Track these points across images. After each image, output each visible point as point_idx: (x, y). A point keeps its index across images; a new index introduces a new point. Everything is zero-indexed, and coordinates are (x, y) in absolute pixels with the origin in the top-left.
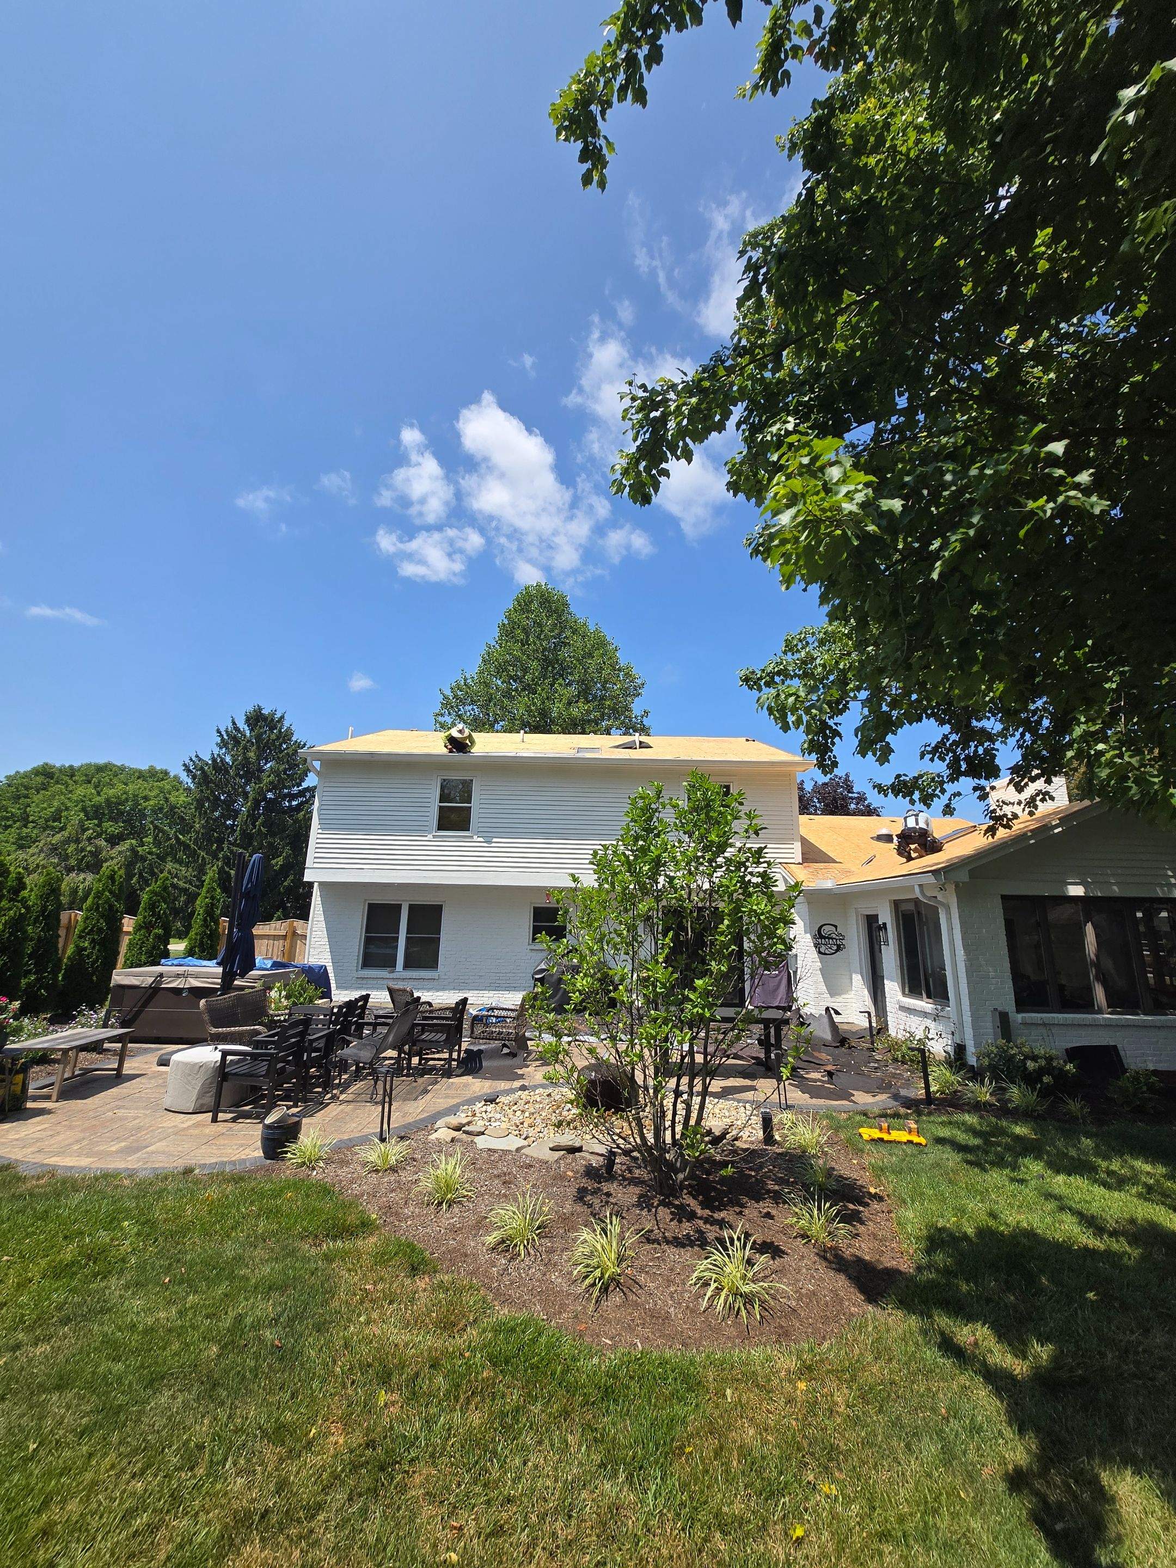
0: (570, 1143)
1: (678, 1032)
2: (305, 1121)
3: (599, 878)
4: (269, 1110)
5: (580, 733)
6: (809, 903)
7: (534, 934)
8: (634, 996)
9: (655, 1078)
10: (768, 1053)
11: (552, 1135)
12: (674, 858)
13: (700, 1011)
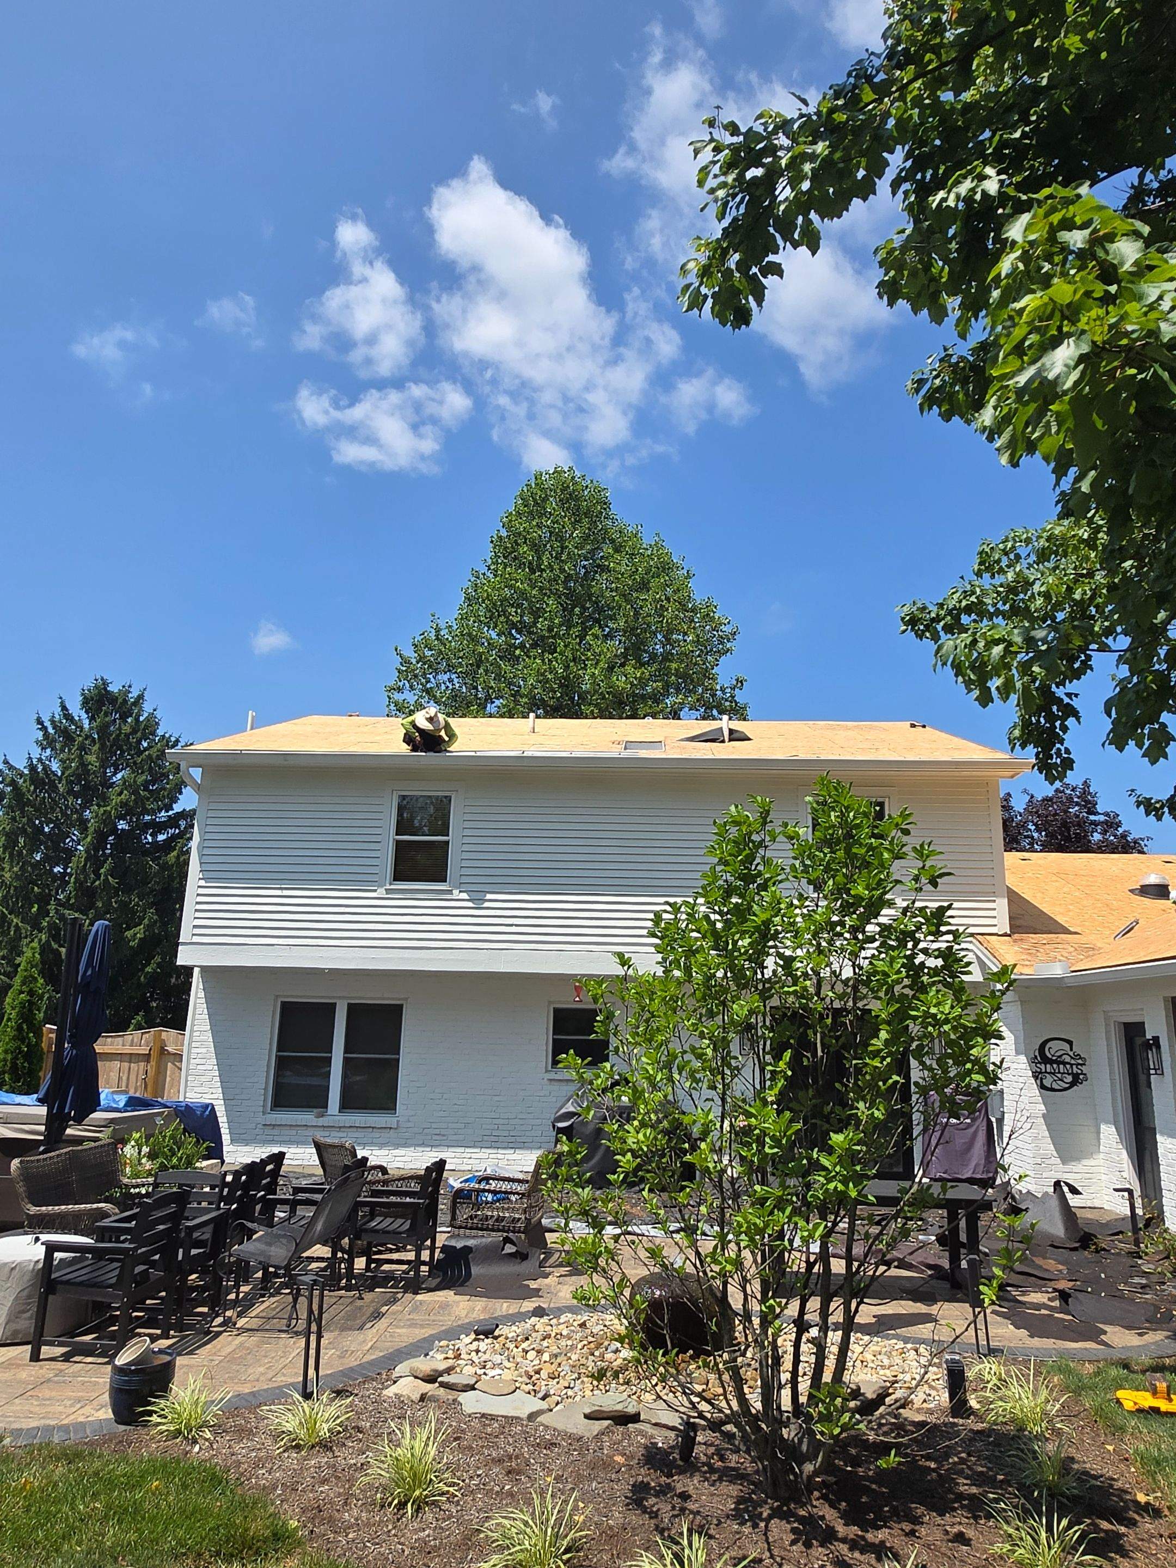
0: (619, 1407)
1: (801, 1223)
2: (180, 1361)
3: (665, 960)
4: (122, 1341)
5: (628, 717)
6: (1023, 1002)
7: (556, 1053)
8: (725, 1161)
9: (763, 1300)
10: (955, 1260)
11: (588, 1393)
12: (793, 924)
13: (840, 1187)
